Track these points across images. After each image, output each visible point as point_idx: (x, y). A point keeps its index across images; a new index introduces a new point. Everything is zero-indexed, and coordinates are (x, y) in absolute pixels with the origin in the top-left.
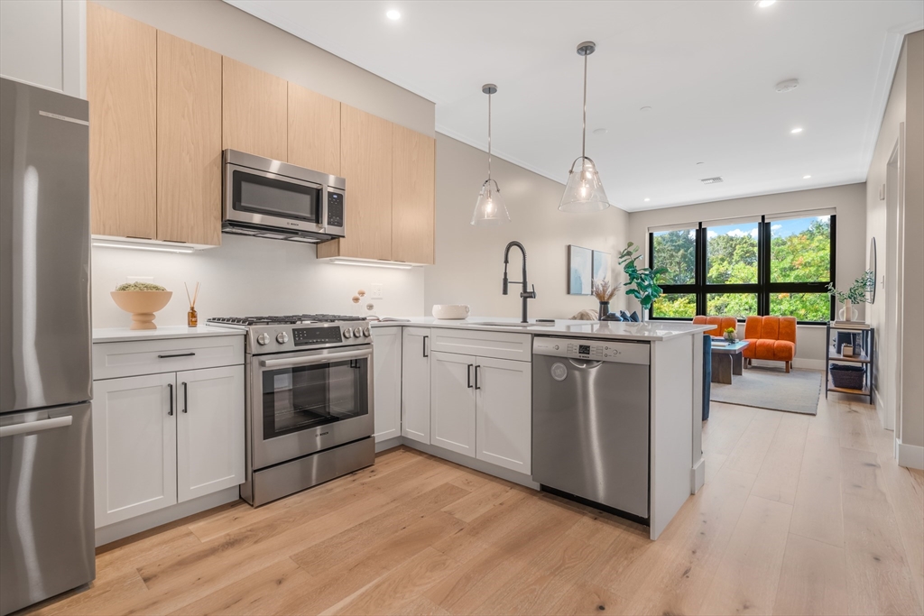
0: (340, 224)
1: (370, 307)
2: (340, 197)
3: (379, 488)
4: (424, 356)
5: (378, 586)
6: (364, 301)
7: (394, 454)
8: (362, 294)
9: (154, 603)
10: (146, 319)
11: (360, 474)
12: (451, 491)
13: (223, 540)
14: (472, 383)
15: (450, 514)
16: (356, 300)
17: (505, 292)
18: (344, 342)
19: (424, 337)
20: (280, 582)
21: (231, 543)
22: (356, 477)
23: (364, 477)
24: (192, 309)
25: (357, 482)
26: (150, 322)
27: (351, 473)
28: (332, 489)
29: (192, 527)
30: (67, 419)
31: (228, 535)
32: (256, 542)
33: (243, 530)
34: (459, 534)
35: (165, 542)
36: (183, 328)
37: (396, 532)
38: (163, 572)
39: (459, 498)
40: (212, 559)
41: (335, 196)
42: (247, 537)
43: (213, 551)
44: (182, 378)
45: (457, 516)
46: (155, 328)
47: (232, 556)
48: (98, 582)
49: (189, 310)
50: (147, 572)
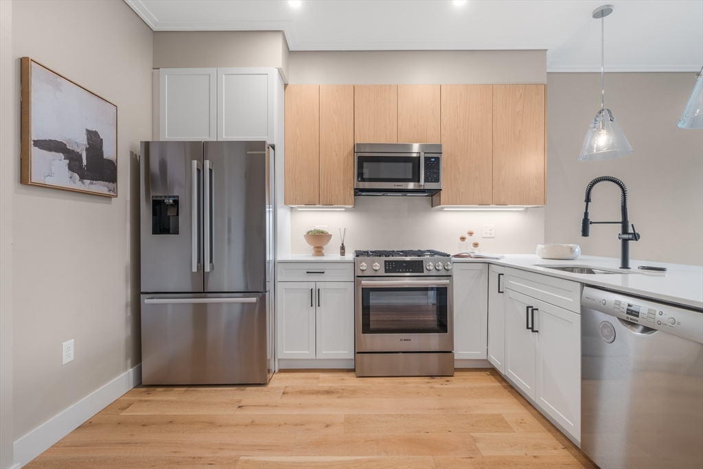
0: (437, 180)
1: (476, 245)
2: (437, 159)
3: (440, 395)
4: (499, 292)
5: (370, 461)
6: (470, 240)
7: (478, 373)
8: (471, 234)
9: (276, 406)
10: (319, 251)
11: (437, 379)
12: (498, 423)
13: (327, 389)
14: (530, 326)
15: (475, 441)
16: (463, 239)
17: (585, 232)
18: (426, 273)
19: (499, 275)
20: (327, 426)
21: (328, 392)
22: (433, 380)
23: (438, 384)
24: (343, 244)
25: (429, 385)
26: (321, 252)
27: (431, 376)
28: (408, 383)
29: (322, 375)
30: (253, 300)
31: (331, 387)
32: (339, 397)
33: (340, 388)
34: (465, 460)
35: (305, 378)
36: (337, 257)
37: (419, 432)
38: (292, 393)
39: (497, 432)
40: (314, 397)
41: (433, 160)
42: (337, 392)
43: (318, 393)
44: (319, 285)
45: (478, 445)
46: (323, 255)
47: (324, 399)
48: (270, 385)
49: (341, 245)
50: (287, 390)
